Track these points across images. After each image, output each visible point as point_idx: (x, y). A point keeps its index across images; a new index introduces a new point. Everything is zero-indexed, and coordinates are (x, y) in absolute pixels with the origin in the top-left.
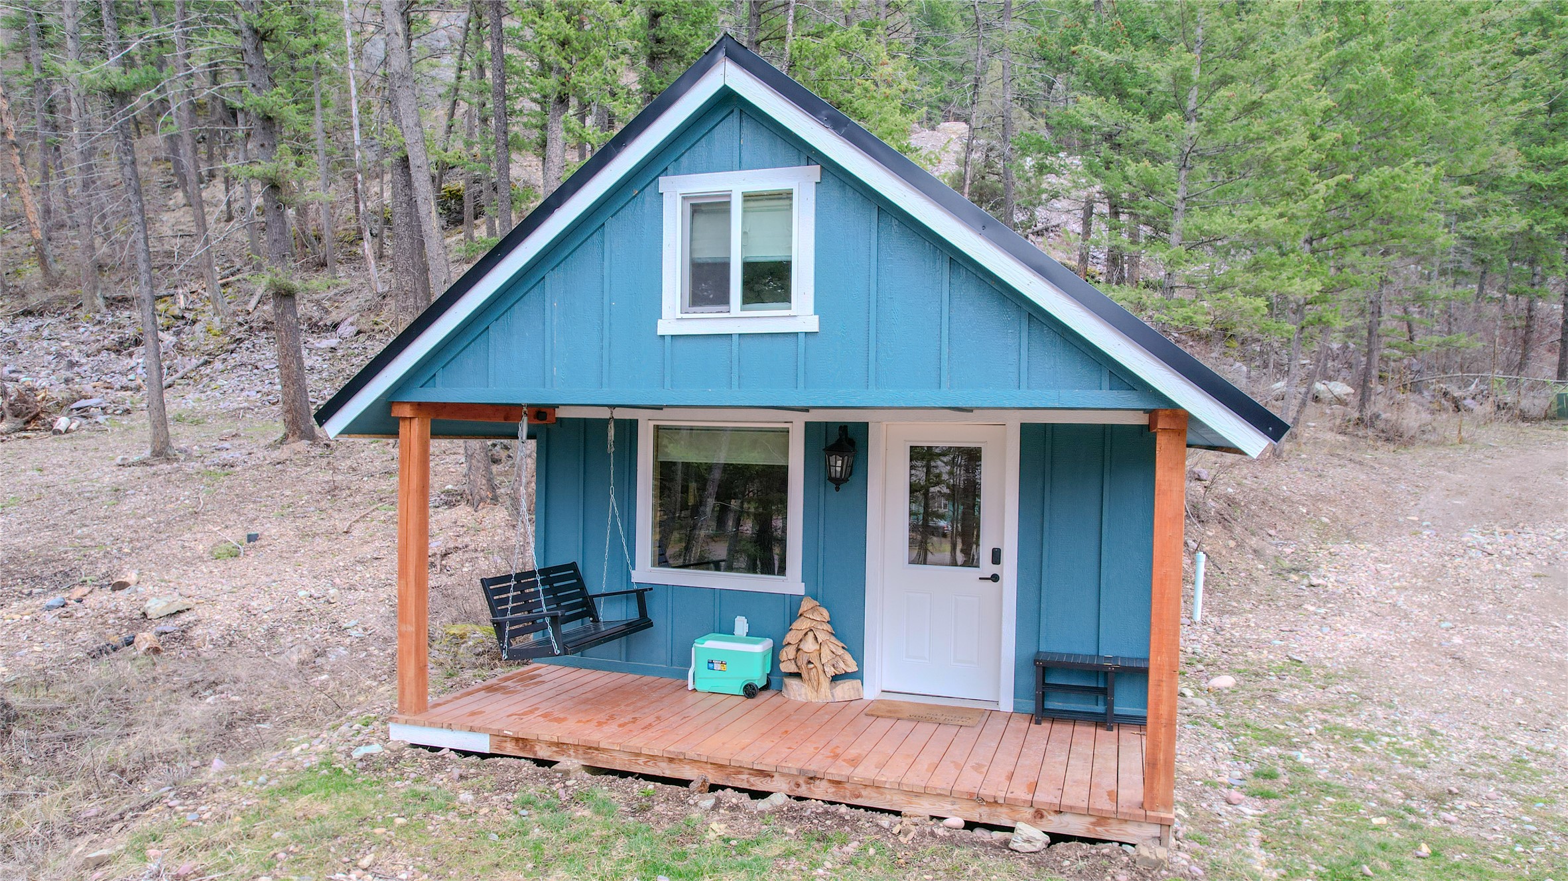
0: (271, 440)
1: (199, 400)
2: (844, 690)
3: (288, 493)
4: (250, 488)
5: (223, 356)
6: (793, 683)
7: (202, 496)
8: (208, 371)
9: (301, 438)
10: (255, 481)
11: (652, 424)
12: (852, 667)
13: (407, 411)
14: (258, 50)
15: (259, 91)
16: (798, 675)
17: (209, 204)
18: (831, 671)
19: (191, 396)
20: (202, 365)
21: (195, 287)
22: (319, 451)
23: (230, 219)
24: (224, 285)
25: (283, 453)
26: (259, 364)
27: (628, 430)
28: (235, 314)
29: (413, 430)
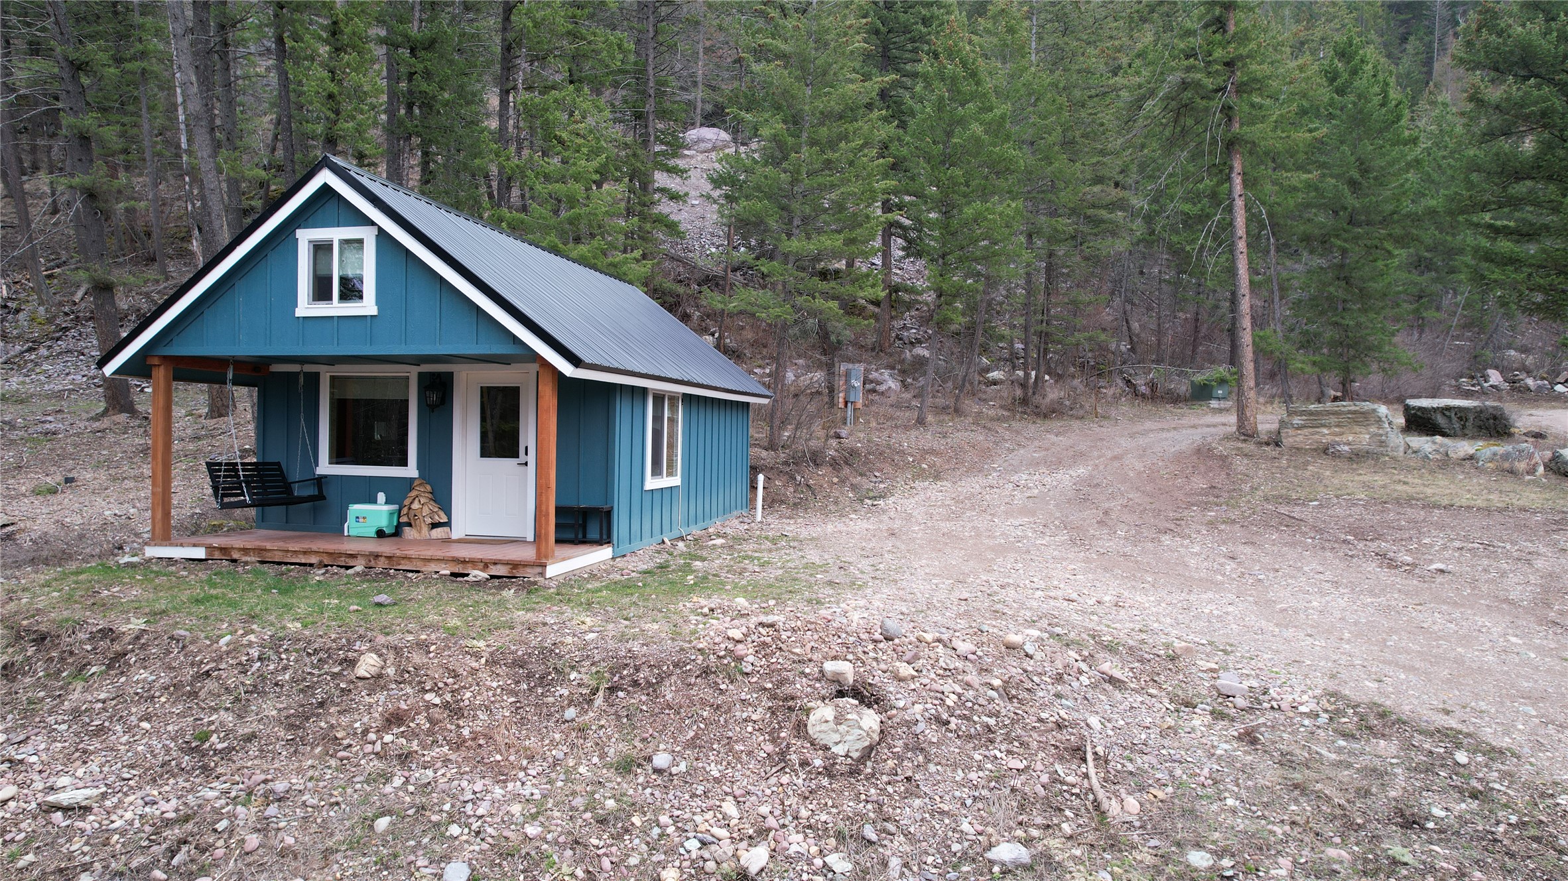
0: (93, 414)
1: (23, 383)
2: (438, 533)
3: (105, 452)
4: (70, 449)
5: (49, 343)
6: (407, 529)
7: (25, 456)
8: (33, 357)
9: (121, 412)
10: (75, 445)
11: (328, 375)
12: (444, 519)
13: (156, 361)
14: (75, 78)
15: (76, 113)
16: (410, 525)
17: (33, 196)
18: (429, 521)
19: (15, 379)
20: (26, 351)
21: (18, 277)
22: (138, 422)
23: (55, 211)
24: (50, 277)
25: (105, 423)
26: (86, 351)
27: (313, 380)
28: (61, 304)
29: (160, 373)
